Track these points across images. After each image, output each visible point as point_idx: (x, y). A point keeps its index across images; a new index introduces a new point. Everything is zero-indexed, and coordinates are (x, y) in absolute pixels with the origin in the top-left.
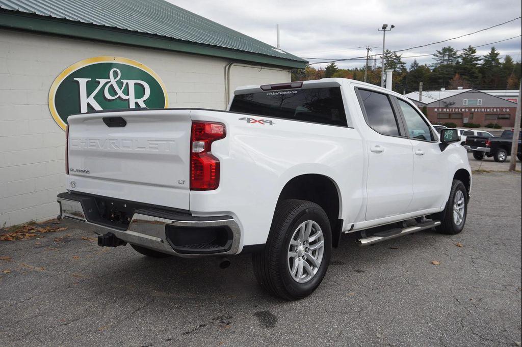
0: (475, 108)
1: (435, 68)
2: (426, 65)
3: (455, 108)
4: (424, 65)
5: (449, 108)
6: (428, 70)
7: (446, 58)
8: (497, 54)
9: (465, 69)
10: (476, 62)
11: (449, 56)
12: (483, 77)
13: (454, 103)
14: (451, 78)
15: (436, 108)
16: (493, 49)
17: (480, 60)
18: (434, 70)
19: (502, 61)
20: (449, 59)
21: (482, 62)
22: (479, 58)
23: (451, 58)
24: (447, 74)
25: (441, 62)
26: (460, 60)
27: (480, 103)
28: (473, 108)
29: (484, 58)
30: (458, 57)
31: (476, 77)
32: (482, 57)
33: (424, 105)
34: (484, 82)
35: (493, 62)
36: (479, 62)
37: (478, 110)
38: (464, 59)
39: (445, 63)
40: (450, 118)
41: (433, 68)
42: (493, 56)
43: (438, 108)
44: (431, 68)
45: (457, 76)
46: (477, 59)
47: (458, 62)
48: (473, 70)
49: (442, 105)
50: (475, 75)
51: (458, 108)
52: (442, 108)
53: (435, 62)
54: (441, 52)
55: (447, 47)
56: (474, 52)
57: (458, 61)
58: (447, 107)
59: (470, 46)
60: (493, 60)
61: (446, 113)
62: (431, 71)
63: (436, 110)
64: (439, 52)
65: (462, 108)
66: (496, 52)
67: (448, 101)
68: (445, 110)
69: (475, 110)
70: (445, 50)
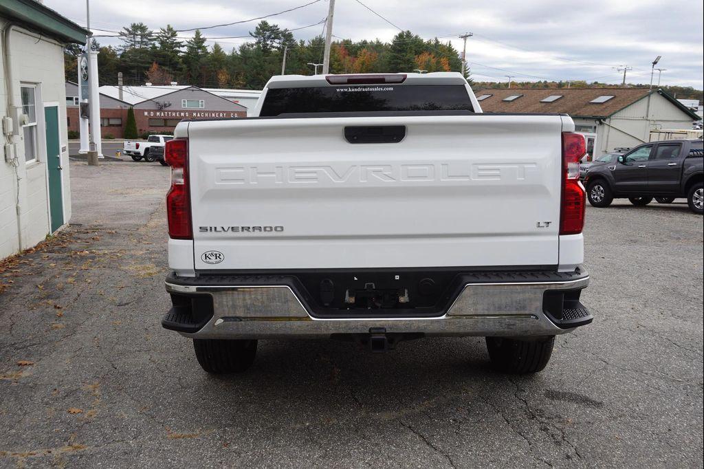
0: (197, 112)
1: (125, 53)
2: (110, 47)
3: (172, 111)
4: (107, 46)
5: (164, 111)
6: (114, 54)
7: (138, 39)
8: (204, 40)
9: (164, 56)
10: (177, 49)
11: (143, 36)
12: (189, 70)
13: (170, 105)
14: (147, 69)
15: (146, 110)
16: (198, 34)
17: (183, 46)
18: (122, 56)
19: (210, 50)
20: (142, 42)
21: (185, 49)
22: (182, 44)
23: (145, 40)
24: (142, 63)
25: (132, 45)
26: (157, 44)
27: (202, 105)
28: (194, 111)
29: (187, 43)
30: (155, 39)
31: (181, 69)
32: (185, 43)
33: (128, 107)
34: (191, 76)
35: (200, 51)
36: (182, 49)
37: (200, 115)
38: (162, 43)
39: (137, 47)
40: (166, 125)
41: (121, 52)
42: (199, 41)
43: (149, 111)
44: (118, 53)
45: (155, 66)
46: (179, 45)
47: (154, 47)
48: (176, 59)
49: (154, 107)
50: (179, 66)
51: (176, 112)
52: (155, 111)
53: (123, 43)
54: (130, 30)
55: (137, 23)
56: (174, 34)
57: (154, 44)
58: (160, 110)
59: (168, 26)
60: (200, 47)
61: (159, 118)
62: (119, 57)
63: (146, 114)
64: (127, 30)
65: (180, 112)
66: (201, 37)
67: (161, 101)
68: (158, 114)
69: (197, 115)
70: (135, 27)
